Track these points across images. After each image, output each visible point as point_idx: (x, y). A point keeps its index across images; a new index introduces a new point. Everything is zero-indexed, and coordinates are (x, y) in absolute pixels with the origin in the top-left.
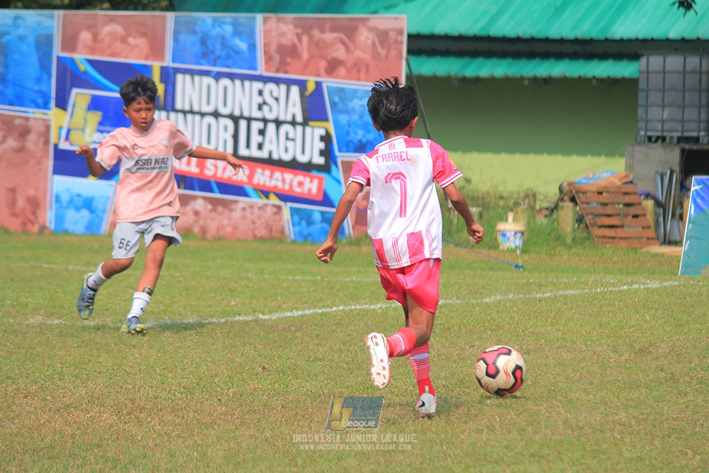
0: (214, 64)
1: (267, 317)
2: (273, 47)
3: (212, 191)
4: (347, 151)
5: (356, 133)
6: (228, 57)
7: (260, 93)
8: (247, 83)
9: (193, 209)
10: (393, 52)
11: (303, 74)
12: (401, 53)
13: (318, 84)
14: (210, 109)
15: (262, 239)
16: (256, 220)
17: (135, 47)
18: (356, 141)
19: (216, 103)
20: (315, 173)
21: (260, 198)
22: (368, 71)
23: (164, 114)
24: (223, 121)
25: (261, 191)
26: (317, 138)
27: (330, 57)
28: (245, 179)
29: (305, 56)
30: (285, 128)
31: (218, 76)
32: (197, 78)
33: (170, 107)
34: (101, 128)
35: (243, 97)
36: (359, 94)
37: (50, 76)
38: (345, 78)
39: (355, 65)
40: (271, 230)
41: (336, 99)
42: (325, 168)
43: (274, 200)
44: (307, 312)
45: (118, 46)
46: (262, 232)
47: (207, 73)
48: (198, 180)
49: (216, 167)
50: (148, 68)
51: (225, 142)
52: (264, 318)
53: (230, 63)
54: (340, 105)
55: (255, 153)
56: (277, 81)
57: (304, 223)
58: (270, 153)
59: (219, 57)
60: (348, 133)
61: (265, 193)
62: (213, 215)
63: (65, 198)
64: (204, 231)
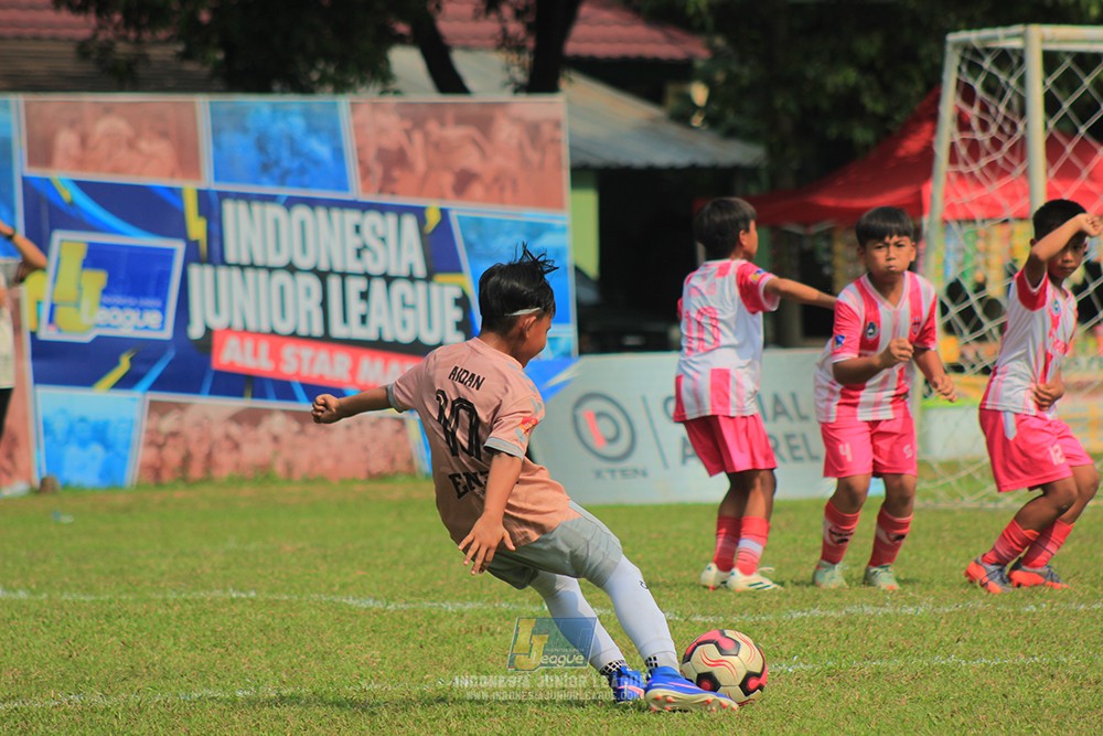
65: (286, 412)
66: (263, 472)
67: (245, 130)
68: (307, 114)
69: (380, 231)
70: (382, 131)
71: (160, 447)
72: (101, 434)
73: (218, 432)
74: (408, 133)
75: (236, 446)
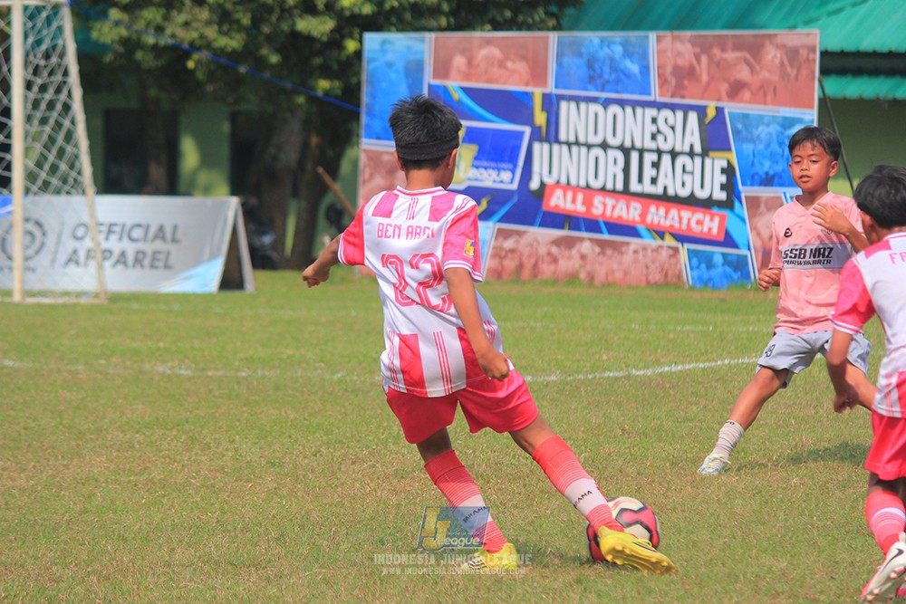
0: (603, 90)
1: (642, 372)
2: (669, 69)
3: (600, 231)
4: (752, 185)
5: (762, 165)
6: (618, 81)
7: (654, 120)
8: (639, 110)
9: (579, 252)
10: (804, 73)
11: (702, 98)
12: (813, 72)
13: (719, 111)
14: (598, 140)
15: (656, 283)
16: (650, 264)
17: (514, 71)
19: (605, 132)
20: (715, 210)
21: (654, 238)
22: (775, 94)
23: (546, 146)
24: (612, 153)
25: (654, 231)
26: (717, 171)
27: (732, 79)
28: (637, 218)
29: (705, 78)
31: (606, 103)
32: (583, 106)
33: (553, 139)
34: (477, 163)
35: (634, 126)
36: (766, 120)
38: (751, 102)
39: (762, 87)
40: (666, 275)
41: (740, 126)
42: (728, 205)
43: (670, 241)
44: (687, 367)
45: (495, 71)
47: (594, 100)
48: (585, 219)
49: (605, 205)
50: (529, 96)
51: (615, 176)
52: (638, 373)
53: (619, 88)
54: (744, 133)
55: (648, 188)
56: (673, 107)
57: (703, 266)
58: (665, 188)
59: (608, 82)
60: (753, 164)
61: (661, 234)
62: (601, 258)
64: (591, 277)
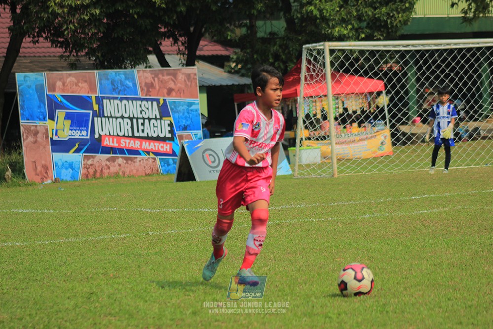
18: (182, 125)
30: (153, 122)
37: (45, 104)
46: (149, 171)
63: (60, 164)
65: (121, 157)
66: (117, 174)
67: (108, 79)
68: (125, 74)
69: (147, 106)
70: (146, 78)
71: (87, 168)
72: (71, 166)
73: (103, 164)
74: (154, 79)
75: (109, 168)
